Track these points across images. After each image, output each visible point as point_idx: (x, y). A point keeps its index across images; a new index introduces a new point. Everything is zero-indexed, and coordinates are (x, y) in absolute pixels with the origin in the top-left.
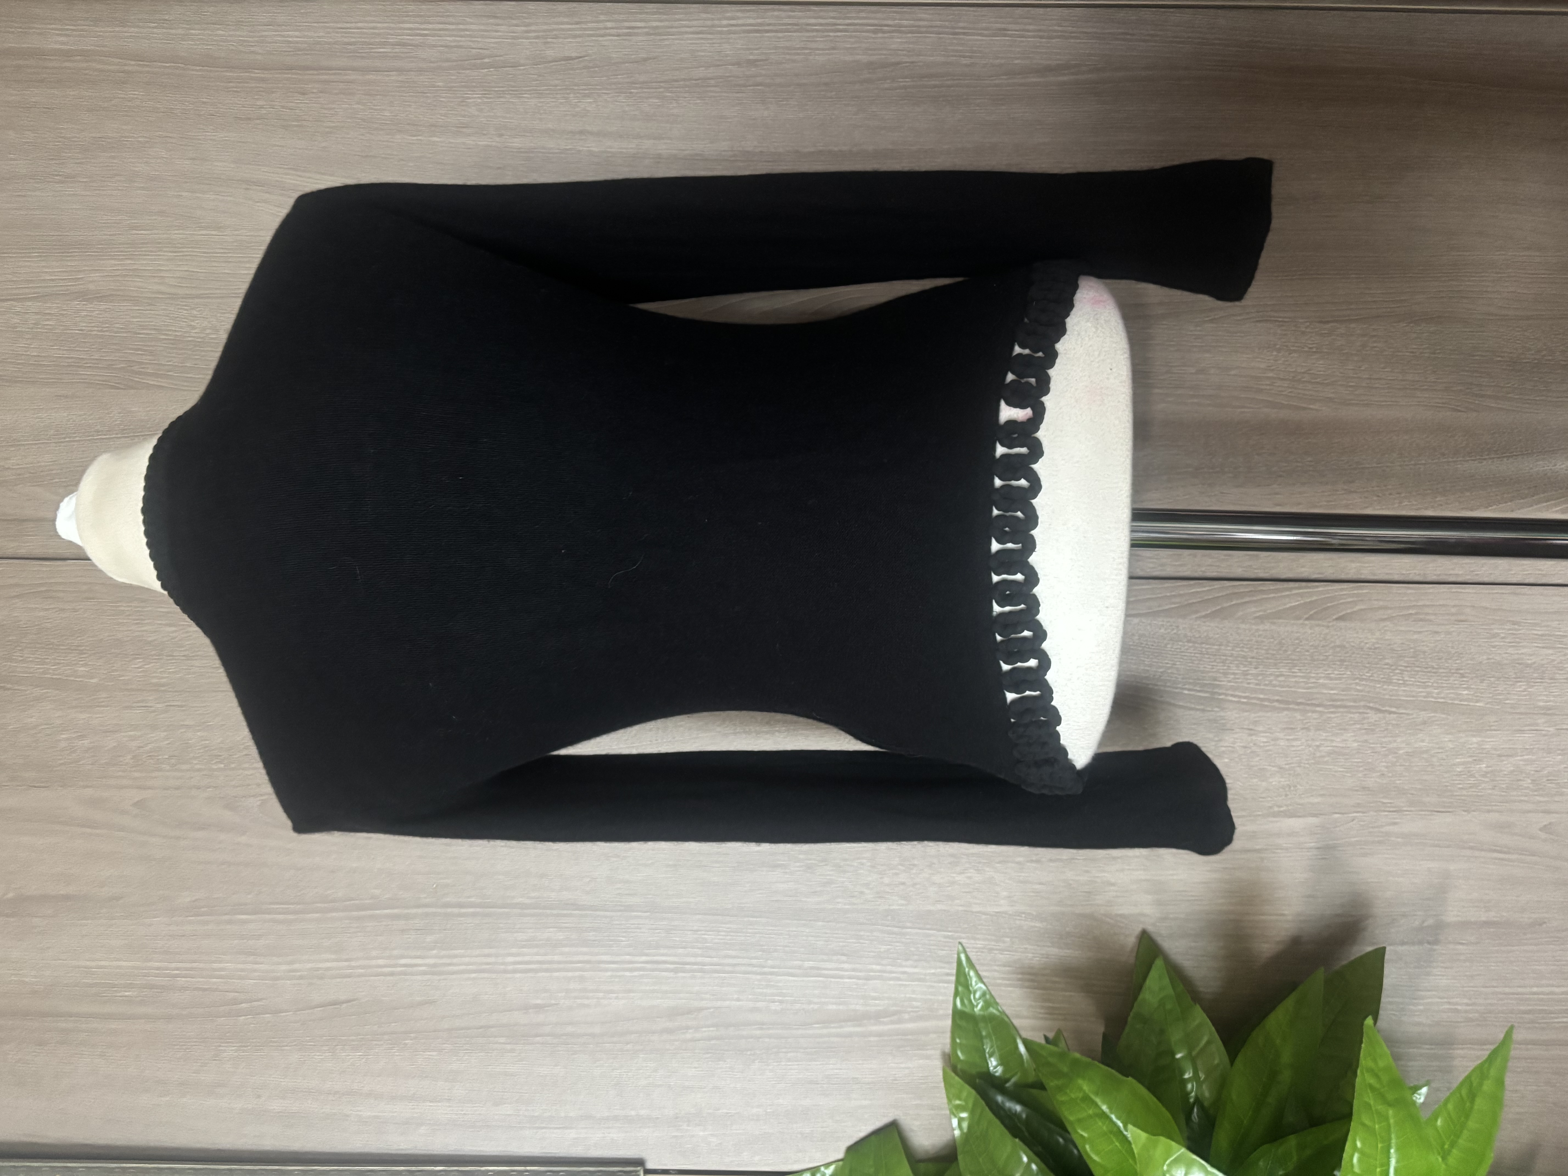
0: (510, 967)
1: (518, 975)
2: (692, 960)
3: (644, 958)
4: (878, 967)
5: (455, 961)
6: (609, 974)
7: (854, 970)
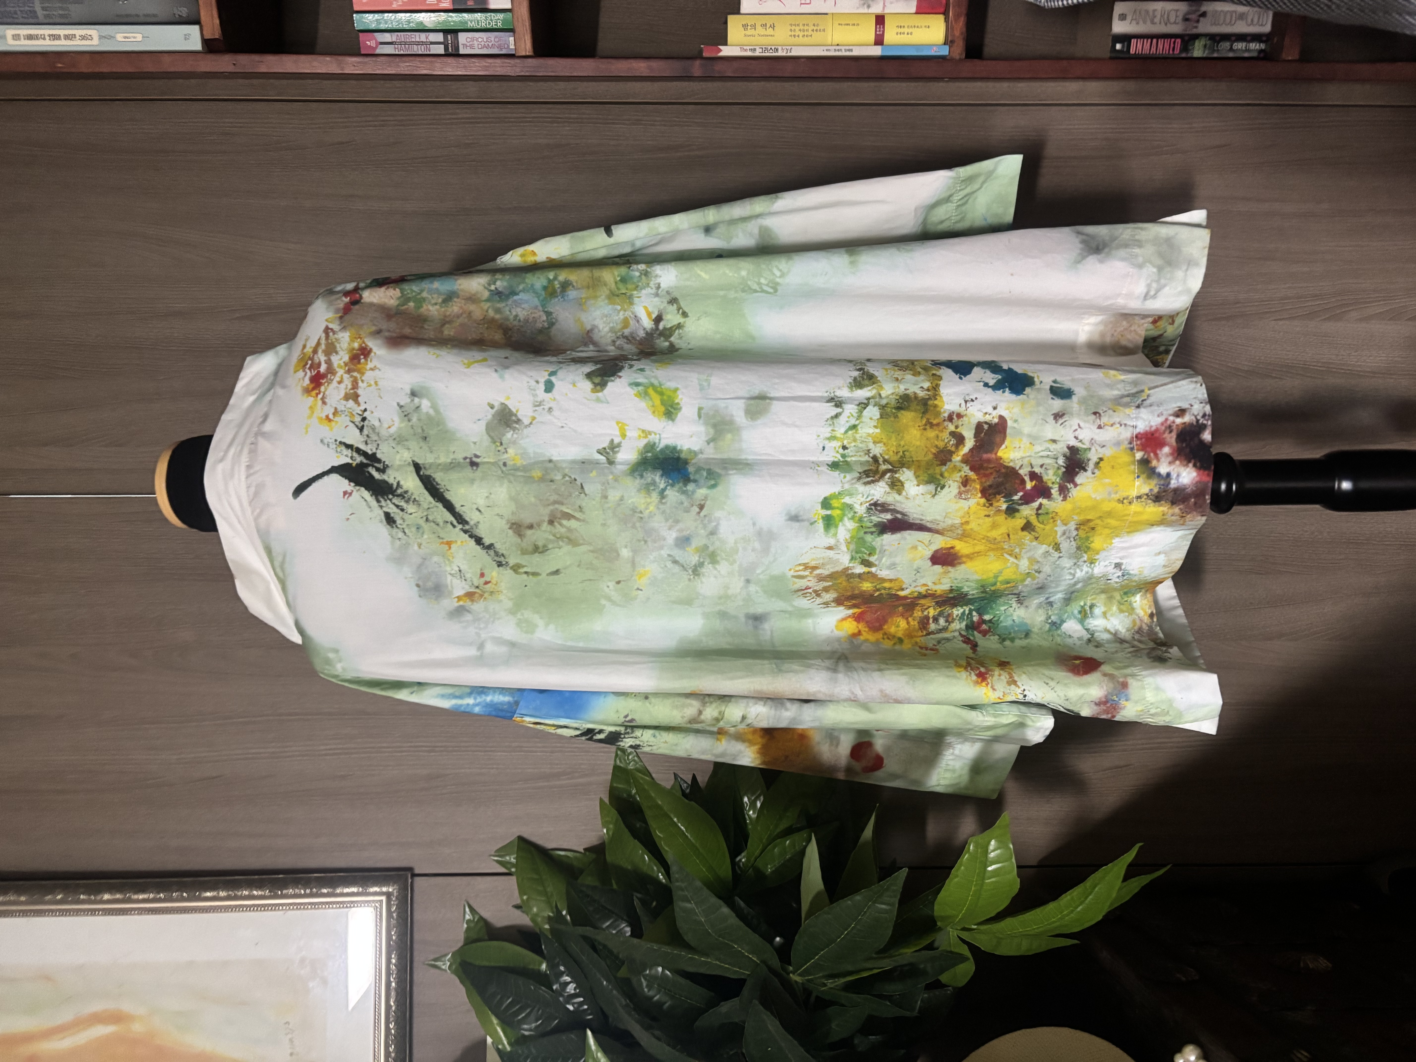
0: (324, 752)
1: (328, 757)
2: (440, 744)
3: (409, 744)
4: (559, 745)
5: (286, 749)
6: (387, 754)
7: (544, 747)
